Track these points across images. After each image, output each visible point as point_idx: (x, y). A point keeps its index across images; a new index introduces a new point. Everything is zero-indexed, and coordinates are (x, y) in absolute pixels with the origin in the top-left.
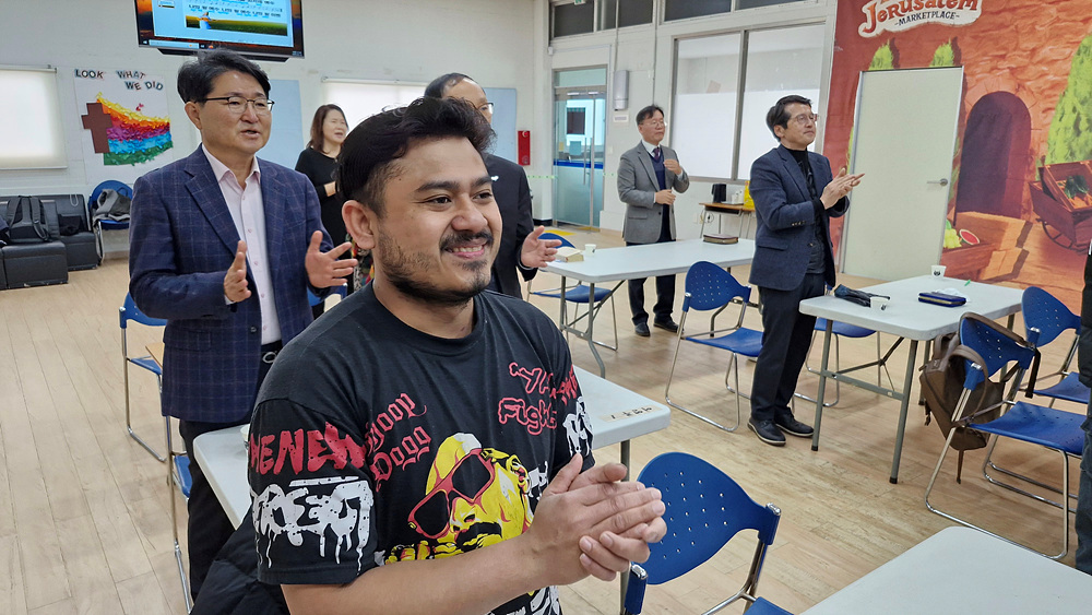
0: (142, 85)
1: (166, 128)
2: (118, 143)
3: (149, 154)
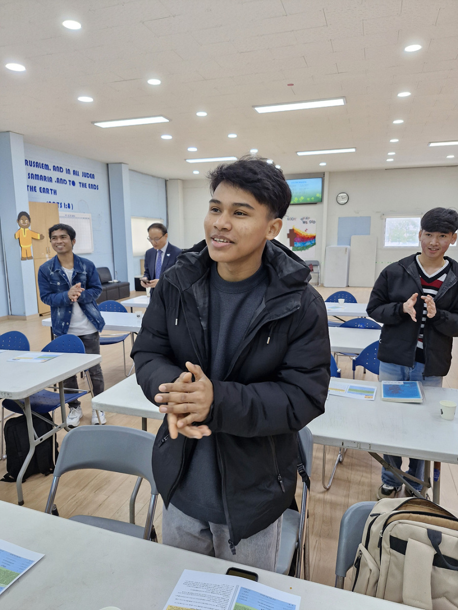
0: (308, 222)
1: (314, 237)
2: (297, 243)
3: (307, 247)
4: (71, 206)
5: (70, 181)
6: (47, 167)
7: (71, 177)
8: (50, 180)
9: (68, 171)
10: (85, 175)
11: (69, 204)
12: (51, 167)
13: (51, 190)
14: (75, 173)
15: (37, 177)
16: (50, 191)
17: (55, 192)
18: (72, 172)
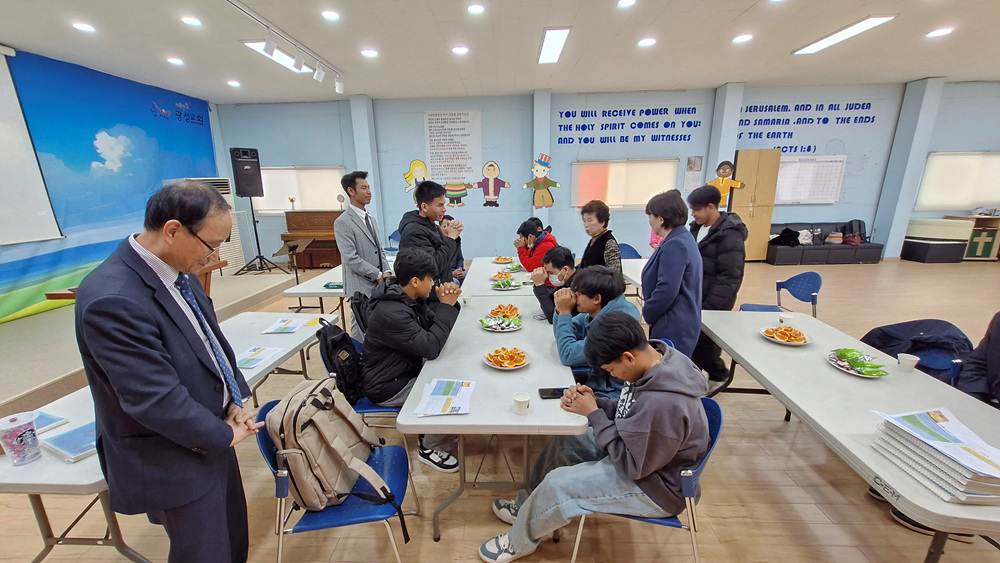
4: (812, 149)
5: (819, 119)
6: (785, 108)
7: (823, 114)
8: (787, 122)
9: (820, 107)
10: (850, 107)
11: (809, 147)
12: (791, 107)
13: (785, 133)
14: (831, 107)
15: (767, 122)
16: (782, 135)
17: (790, 135)
18: (826, 107)
